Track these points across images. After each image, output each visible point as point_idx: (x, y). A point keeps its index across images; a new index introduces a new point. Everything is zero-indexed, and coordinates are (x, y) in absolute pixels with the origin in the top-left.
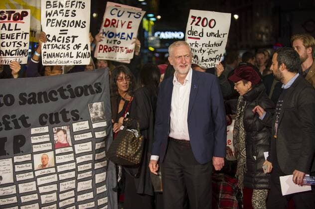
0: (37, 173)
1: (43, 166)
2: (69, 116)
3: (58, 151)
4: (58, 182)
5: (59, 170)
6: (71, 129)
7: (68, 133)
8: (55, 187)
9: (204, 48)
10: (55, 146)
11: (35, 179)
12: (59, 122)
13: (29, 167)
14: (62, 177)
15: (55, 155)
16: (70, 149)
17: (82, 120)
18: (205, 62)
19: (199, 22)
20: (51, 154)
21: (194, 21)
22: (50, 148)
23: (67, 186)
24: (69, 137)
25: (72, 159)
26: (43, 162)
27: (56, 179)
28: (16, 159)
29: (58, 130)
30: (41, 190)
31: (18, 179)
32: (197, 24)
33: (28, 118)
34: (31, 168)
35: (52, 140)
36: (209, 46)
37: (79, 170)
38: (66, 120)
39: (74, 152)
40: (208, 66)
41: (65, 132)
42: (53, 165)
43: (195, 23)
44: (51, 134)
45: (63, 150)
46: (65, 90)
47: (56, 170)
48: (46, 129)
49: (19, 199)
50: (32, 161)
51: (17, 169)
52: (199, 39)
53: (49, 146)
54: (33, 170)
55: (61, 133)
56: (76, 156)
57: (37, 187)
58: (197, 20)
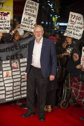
0: (4, 79)
1: (7, 76)
2: (19, 56)
3: (13, 70)
4: (13, 82)
5: (14, 78)
6: (19, 61)
7: (18, 63)
8: (12, 84)
9: (75, 28)
10: (12, 68)
11: (3, 81)
12: (14, 59)
14: (14, 80)
15: (12, 72)
16: (19, 69)
17: (24, 58)
18: (74, 35)
19: (74, 17)
21: (72, 17)
22: (10, 69)
23: (17, 84)
24: (18, 65)
25: (19, 73)
26: (7, 74)
27: (12, 81)
29: (14, 62)
30: (6, 85)
32: (73, 18)
33: (1, 57)
34: (2, 77)
35: (11, 66)
36: (77, 28)
37: (22, 78)
38: (17, 58)
39: (20, 70)
40: (75, 37)
41: (16, 63)
42: (11, 76)
43: (72, 18)
44: (11, 63)
45: (15, 70)
46: (17, 46)
47: (12, 78)
48: (9, 62)
50: (2, 74)
52: (74, 24)
53: (10, 68)
54: (3, 78)
56: (21, 72)
57: (4, 84)
58: (73, 17)
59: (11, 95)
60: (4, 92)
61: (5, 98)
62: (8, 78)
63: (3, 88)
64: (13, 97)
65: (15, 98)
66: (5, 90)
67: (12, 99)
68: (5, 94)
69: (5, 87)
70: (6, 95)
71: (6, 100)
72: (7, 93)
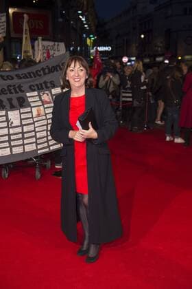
0: (35, 120)
1: (39, 115)
2: (49, 85)
3: (46, 106)
5: (48, 117)
7: (50, 95)
8: (45, 128)
11: (34, 123)
12: (43, 89)
13: (30, 115)
14: (49, 122)
16: (52, 105)
17: (57, 87)
20: (42, 108)
22: (41, 104)
26: (38, 112)
27: (46, 123)
28: (22, 111)
29: (43, 94)
31: (23, 123)
35: (41, 100)
38: (47, 87)
41: (48, 95)
42: (44, 114)
44: (39, 96)
47: (46, 117)
48: (36, 93)
49: (23, 135)
50: (31, 112)
51: (22, 117)
54: (32, 118)
55: (45, 95)
57: (35, 128)
59: (46, 145)
60: (34, 140)
61: (35, 148)
62: (40, 118)
63: (33, 134)
64: (49, 146)
65: (51, 148)
66: (35, 136)
67: (47, 150)
68: (36, 142)
69: (36, 133)
70: (37, 144)
71: (39, 152)
72: (39, 142)
